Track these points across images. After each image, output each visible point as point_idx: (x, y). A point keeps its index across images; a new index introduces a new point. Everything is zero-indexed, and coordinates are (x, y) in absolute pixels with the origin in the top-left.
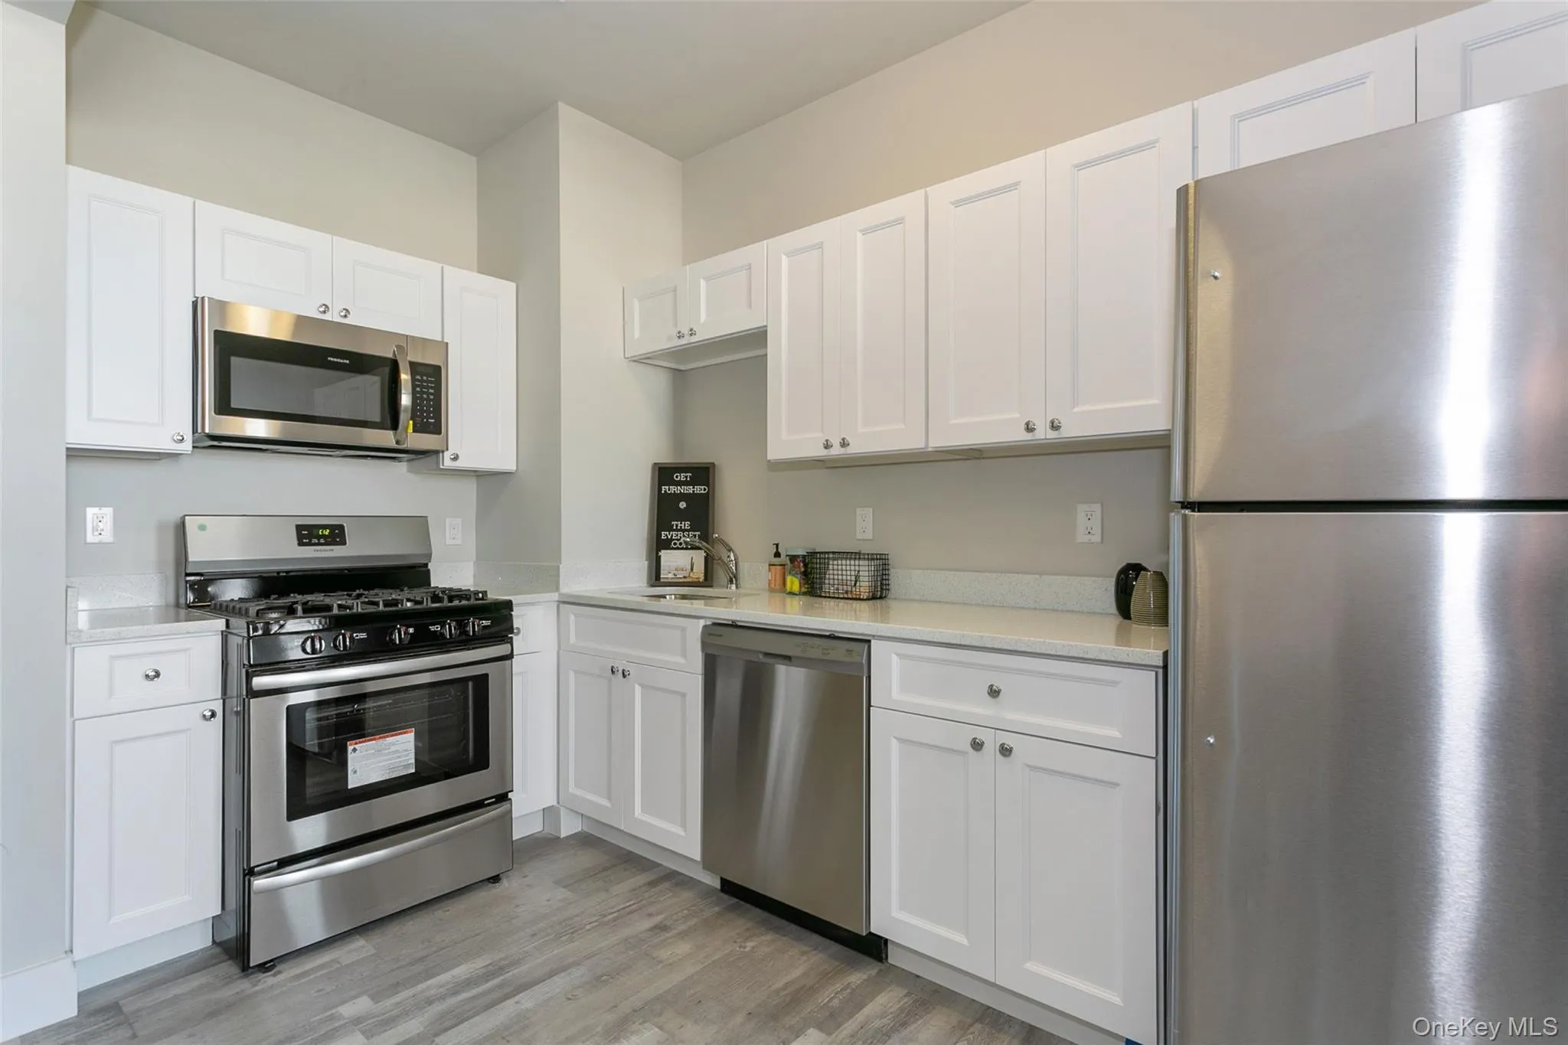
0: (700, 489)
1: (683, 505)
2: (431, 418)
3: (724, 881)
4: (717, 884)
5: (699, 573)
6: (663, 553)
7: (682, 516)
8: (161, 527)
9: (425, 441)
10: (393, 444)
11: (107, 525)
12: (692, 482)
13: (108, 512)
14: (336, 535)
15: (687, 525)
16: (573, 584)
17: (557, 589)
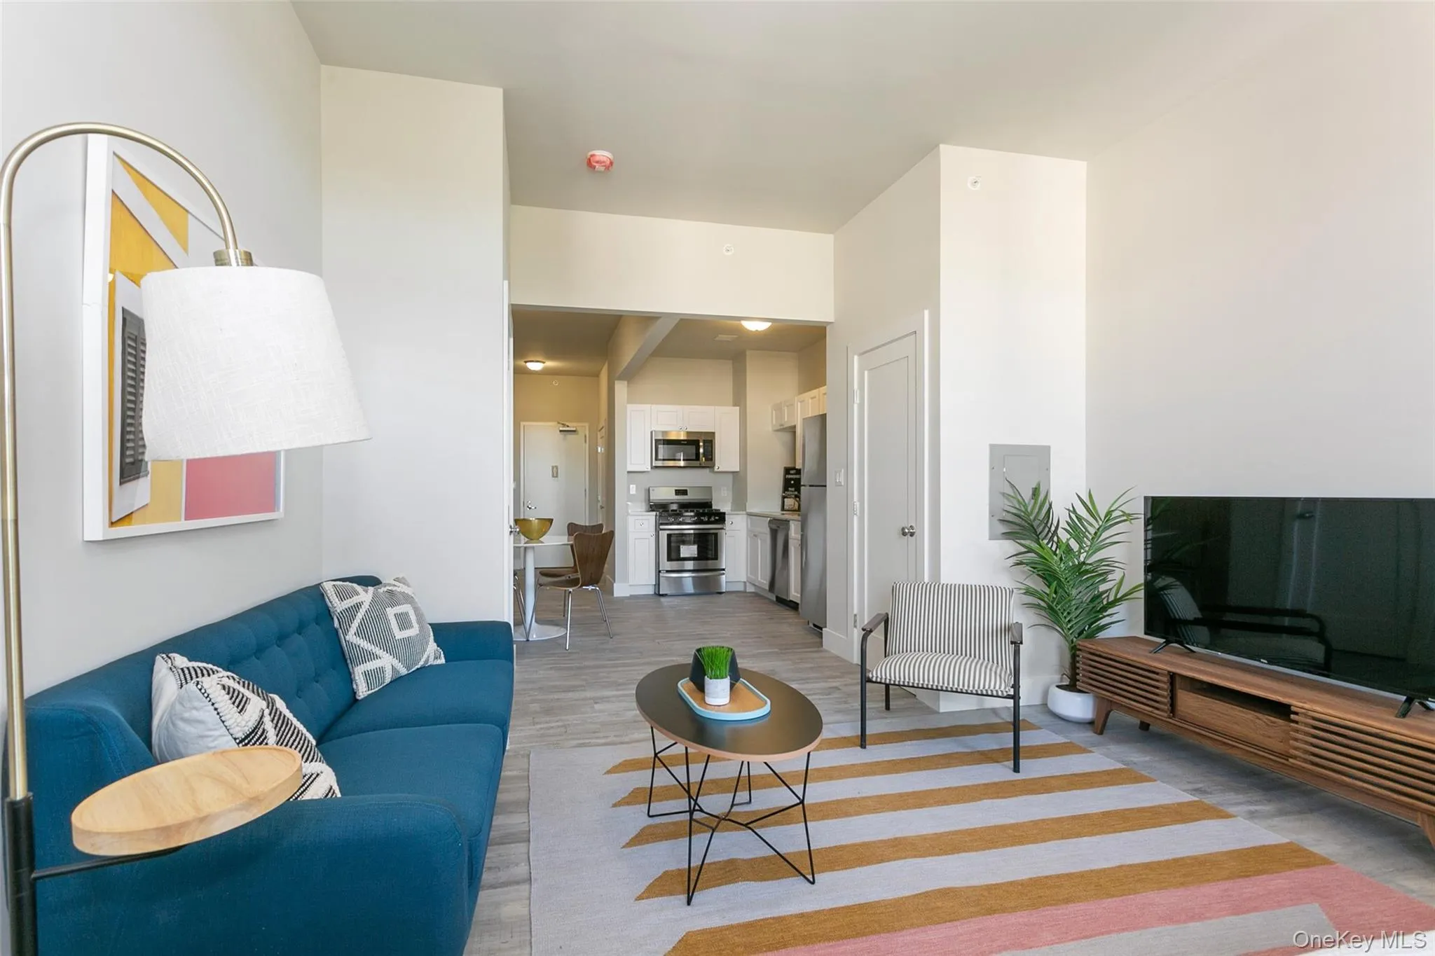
0: (797, 476)
1: (792, 482)
2: (710, 456)
3: (777, 597)
4: (775, 599)
5: (796, 507)
6: (786, 500)
7: (792, 486)
8: (645, 490)
9: (709, 463)
10: (698, 465)
11: (635, 489)
12: (795, 474)
13: (634, 486)
14: (684, 492)
15: (793, 489)
16: (752, 508)
17: (745, 510)
